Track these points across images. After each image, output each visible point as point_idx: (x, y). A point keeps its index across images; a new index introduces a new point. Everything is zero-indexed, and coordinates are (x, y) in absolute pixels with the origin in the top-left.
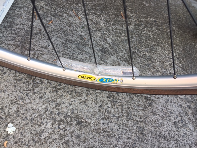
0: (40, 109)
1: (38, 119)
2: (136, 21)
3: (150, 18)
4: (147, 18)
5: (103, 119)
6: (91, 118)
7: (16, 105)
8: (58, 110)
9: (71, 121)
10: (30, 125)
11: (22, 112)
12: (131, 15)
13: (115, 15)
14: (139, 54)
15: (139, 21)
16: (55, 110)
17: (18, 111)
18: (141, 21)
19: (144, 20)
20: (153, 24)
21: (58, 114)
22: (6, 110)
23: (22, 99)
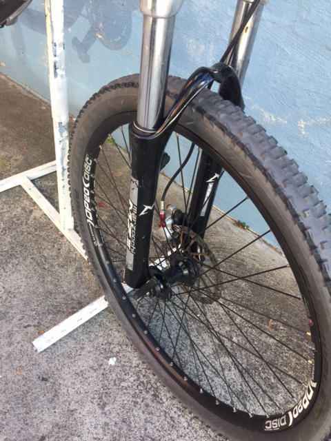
0: (134, 362)
1: (128, 369)
2: (283, 337)
3: (307, 343)
4: (302, 340)
5: (177, 408)
6: (167, 399)
7: (120, 348)
8: (146, 372)
9: (150, 389)
10: (120, 369)
11: (121, 355)
12: (281, 328)
13: (260, 318)
14: (262, 374)
15: (287, 339)
16: (144, 370)
17: (119, 353)
18: (291, 341)
19: (295, 340)
20: (306, 351)
21: (144, 376)
22: (112, 346)
23: (127, 345)
